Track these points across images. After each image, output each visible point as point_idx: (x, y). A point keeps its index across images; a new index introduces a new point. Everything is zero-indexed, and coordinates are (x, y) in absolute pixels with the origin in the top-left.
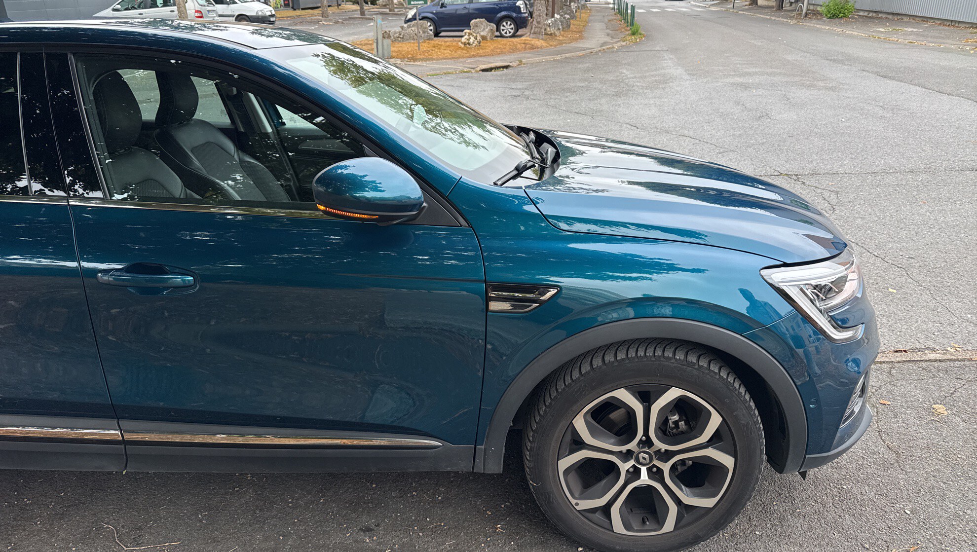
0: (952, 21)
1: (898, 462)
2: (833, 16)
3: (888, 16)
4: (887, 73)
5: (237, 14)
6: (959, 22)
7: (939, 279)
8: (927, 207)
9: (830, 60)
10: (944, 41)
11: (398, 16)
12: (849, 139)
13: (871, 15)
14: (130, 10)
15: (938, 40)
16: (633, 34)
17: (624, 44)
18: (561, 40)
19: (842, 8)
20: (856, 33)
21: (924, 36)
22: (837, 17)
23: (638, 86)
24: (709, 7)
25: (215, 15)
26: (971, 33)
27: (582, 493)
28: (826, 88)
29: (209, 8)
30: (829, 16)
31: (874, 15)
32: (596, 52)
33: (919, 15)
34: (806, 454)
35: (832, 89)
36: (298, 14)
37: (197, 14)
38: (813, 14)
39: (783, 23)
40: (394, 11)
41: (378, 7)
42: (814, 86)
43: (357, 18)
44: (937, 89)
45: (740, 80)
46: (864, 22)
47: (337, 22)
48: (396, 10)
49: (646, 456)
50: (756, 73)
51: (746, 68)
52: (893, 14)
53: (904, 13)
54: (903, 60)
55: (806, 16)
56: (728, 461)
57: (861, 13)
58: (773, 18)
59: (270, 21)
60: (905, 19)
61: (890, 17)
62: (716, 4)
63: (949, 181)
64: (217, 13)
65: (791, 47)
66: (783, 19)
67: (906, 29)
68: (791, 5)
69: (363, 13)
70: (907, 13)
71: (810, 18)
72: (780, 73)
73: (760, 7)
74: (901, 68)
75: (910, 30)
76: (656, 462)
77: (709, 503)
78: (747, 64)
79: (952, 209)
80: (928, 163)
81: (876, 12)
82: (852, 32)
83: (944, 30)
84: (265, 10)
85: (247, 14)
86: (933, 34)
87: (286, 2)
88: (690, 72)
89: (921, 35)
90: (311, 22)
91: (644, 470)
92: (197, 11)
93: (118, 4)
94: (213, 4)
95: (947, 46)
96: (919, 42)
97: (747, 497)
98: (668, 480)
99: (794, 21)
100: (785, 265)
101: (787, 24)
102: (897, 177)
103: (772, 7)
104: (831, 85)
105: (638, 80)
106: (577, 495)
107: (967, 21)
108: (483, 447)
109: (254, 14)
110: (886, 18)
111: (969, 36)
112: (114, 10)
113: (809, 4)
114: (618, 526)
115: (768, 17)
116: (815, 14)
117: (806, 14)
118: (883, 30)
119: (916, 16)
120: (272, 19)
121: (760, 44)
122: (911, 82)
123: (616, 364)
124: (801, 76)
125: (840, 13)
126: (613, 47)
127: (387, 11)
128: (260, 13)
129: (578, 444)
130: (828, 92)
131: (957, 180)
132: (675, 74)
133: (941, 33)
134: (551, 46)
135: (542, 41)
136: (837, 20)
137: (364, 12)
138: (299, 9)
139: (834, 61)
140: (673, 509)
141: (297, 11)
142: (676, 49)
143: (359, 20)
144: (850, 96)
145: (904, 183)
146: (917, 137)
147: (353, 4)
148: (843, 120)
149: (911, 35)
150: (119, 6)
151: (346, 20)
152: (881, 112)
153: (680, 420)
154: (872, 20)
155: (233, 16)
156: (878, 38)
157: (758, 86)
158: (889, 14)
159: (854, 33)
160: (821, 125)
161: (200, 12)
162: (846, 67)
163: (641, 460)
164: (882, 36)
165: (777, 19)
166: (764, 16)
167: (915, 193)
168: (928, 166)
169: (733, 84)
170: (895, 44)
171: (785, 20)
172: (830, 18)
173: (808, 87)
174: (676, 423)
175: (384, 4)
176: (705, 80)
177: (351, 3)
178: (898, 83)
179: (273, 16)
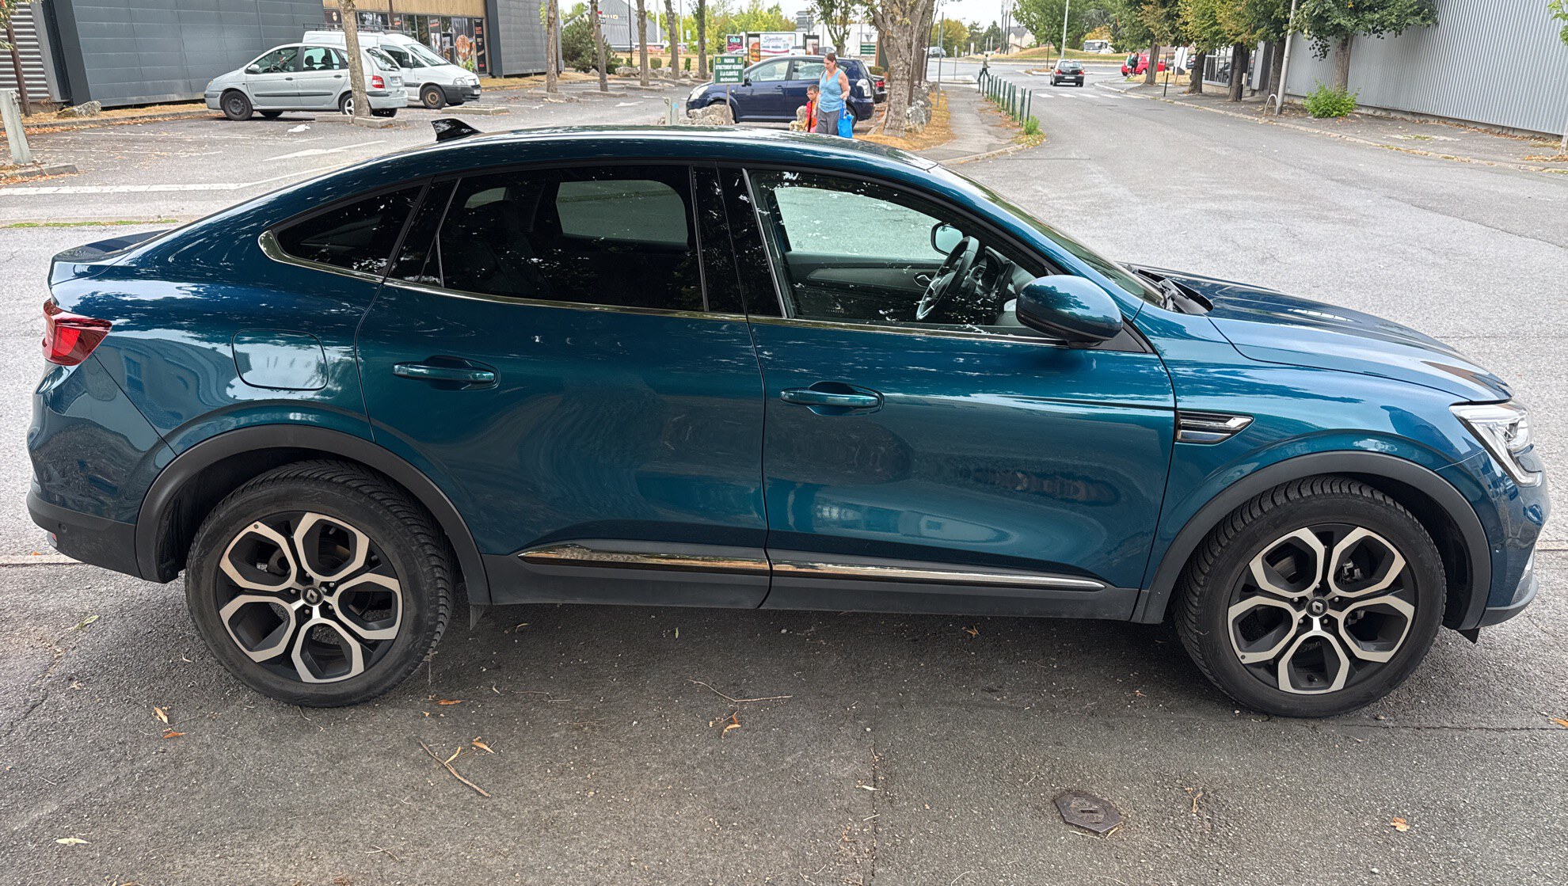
0: (1503, 127)
1: (1558, 644)
2: (1324, 114)
3: (1405, 117)
4: (1427, 202)
5: (423, 83)
6: (1514, 129)
7: (1558, 466)
8: (1525, 381)
9: (1337, 181)
10: (1495, 157)
11: (655, 93)
12: (1399, 292)
13: (1378, 113)
14: (272, 72)
15: (1487, 156)
16: (1029, 132)
17: (1020, 147)
18: (925, 140)
19: (1336, 103)
20: (1362, 141)
21: (1464, 148)
22: (1329, 115)
23: (1071, 211)
24: (1126, 93)
25: (400, 84)
26: (1533, 146)
27: (1248, 646)
28: (1344, 221)
29: (392, 74)
30: (1317, 113)
31: (1384, 114)
32: (983, 159)
33: (1454, 117)
34: (1487, 605)
35: (1351, 222)
36: (501, 84)
37: (375, 82)
38: (1290, 109)
39: (1247, 122)
40: (648, 85)
41: (617, 77)
42: (1326, 218)
43: (595, 94)
44: (1502, 228)
45: (1215, 206)
46: (1370, 124)
47: (570, 100)
48: (650, 83)
49: (1320, 605)
50: (1236, 197)
51: (1217, 188)
52: (1413, 114)
53: (1429, 113)
54: (1443, 184)
55: (1280, 112)
56: (1407, 609)
57: (1364, 111)
58: (1230, 114)
59: (473, 95)
60: (1431, 121)
61: (1409, 118)
62: (1136, 88)
63: (1546, 349)
64: (402, 81)
65: (1273, 159)
66: (1245, 116)
67: (1436, 137)
68: (1253, 95)
69: (604, 87)
70: (1435, 114)
71: (1286, 115)
72: (1271, 199)
73: (1206, 95)
74: (1442, 195)
75: (1442, 138)
76: (1330, 612)
77: (1383, 657)
78: (1218, 183)
79: (1557, 385)
80: (1513, 326)
81: (1385, 110)
82: (1354, 139)
83: (1491, 140)
84: (467, 78)
85: (439, 83)
86: (1477, 146)
87: (482, 66)
88: (1139, 193)
89: (1460, 147)
90: (531, 99)
91: (1316, 621)
92: (375, 78)
93: (255, 63)
94: (396, 67)
95: (1502, 164)
96: (1459, 158)
97: (1425, 651)
98: (1342, 632)
99: (1262, 120)
100: (1471, 403)
101: (1256, 124)
102: (1476, 344)
103: (1225, 96)
104: (1349, 217)
105: (1066, 201)
106: (1243, 647)
107: (1525, 128)
108: (1148, 591)
109: (450, 83)
110: (1403, 119)
111: (1532, 151)
112: (248, 71)
113: (1285, 94)
114: (1284, 683)
115: (1222, 112)
116: (1293, 110)
117: (1281, 110)
118: (1401, 137)
119: (1449, 119)
120: (476, 92)
121: (1224, 153)
122: (1462, 216)
123: (1302, 501)
124: (1302, 203)
125: (1334, 109)
126: (1006, 153)
127: (638, 83)
128: (459, 83)
129: (1251, 589)
130: (1348, 228)
131: (1557, 349)
132: (1117, 195)
133: (1488, 145)
134: (915, 147)
135: (903, 141)
136: (1329, 120)
137: (606, 85)
138: (500, 77)
139: (1343, 182)
140: (1345, 663)
141: (498, 79)
142: (1102, 158)
143: (598, 98)
144: (1380, 233)
145: (1487, 351)
146: (1491, 292)
147: (577, 71)
148: (1382, 266)
149: (1445, 146)
150: (256, 67)
151: (579, 96)
152: (1431, 257)
153: (1355, 567)
154: (1382, 122)
155: (418, 86)
156: (1397, 149)
157: (1245, 216)
158: (1406, 113)
159: (1358, 141)
160: (1352, 272)
161: (380, 79)
162: (1363, 192)
163: (1314, 609)
164: (1402, 146)
165: (1236, 115)
166: (1215, 111)
167: (1505, 364)
168: (1515, 331)
169: (1208, 212)
170: (1425, 159)
171: (1249, 117)
172: (1319, 116)
173: (1319, 218)
174: (1351, 571)
175: (626, 73)
176: (1165, 205)
177: (574, 69)
178: (1444, 217)
179: (477, 87)
